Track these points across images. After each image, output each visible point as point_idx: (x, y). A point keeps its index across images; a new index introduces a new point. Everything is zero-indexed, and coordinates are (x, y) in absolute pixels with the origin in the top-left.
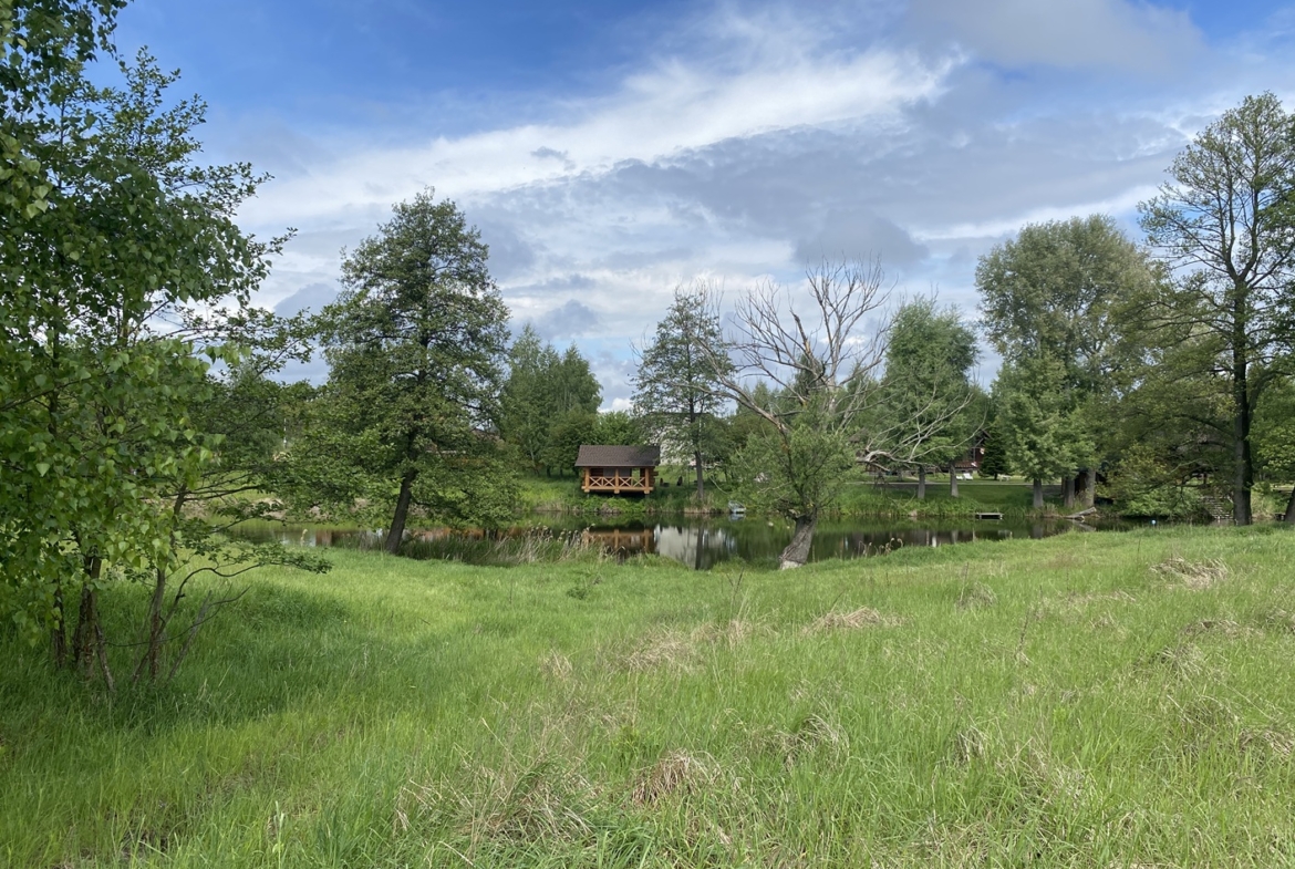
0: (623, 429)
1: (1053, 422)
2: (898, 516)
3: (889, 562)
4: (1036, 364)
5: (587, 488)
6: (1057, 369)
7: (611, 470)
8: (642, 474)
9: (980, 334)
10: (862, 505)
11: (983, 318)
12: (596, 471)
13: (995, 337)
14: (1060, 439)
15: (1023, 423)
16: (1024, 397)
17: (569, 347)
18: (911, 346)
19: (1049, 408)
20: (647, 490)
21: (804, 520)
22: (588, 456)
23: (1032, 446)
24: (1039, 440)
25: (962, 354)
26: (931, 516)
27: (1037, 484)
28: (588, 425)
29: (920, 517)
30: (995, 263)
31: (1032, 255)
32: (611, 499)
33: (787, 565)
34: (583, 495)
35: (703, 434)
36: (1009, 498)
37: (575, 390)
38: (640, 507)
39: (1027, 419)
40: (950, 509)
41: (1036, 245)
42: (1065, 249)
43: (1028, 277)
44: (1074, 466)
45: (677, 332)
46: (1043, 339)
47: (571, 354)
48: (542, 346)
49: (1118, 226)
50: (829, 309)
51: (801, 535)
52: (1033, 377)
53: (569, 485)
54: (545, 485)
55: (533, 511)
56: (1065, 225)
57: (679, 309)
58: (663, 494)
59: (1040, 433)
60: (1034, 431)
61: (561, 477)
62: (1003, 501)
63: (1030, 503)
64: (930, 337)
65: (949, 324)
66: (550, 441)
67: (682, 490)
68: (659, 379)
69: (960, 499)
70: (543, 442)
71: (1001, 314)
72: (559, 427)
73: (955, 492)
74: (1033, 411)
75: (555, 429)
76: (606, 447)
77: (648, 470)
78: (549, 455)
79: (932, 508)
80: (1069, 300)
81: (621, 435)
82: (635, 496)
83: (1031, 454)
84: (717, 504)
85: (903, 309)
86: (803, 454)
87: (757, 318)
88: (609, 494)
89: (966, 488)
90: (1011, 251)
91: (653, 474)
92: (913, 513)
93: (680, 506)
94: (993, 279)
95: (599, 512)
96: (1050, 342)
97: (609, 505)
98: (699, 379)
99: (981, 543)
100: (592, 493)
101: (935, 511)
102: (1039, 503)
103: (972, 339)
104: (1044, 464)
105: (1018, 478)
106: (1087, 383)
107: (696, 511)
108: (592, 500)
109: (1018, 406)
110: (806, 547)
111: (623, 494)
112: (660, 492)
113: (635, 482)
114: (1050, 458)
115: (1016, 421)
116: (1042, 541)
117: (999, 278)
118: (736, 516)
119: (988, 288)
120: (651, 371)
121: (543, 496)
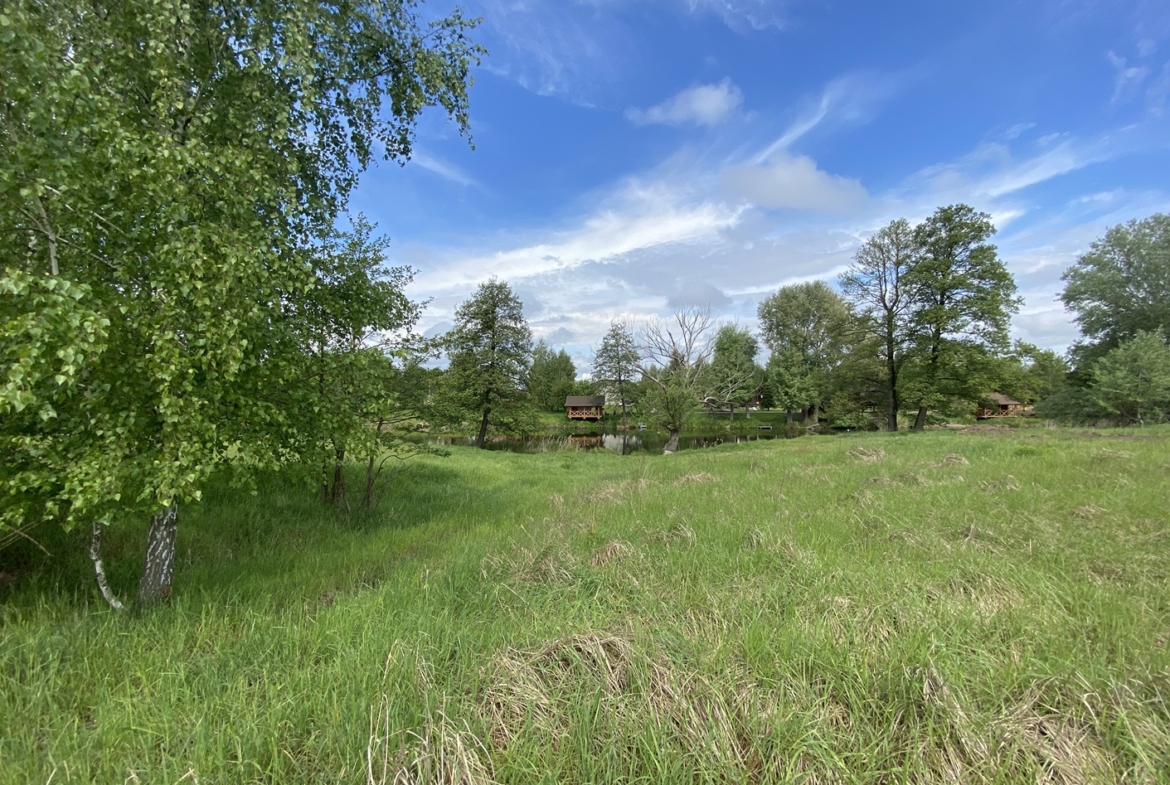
0: (588, 389)
1: (797, 382)
2: (721, 428)
3: (716, 450)
4: (788, 354)
5: (570, 416)
6: (798, 356)
7: (582, 408)
8: (597, 409)
9: (760, 340)
10: (703, 423)
11: (761, 332)
12: (575, 408)
13: (767, 341)
14: (800, 390)
15: (782, 382)
16: (782, 370)
17: (561, 349)
18: (726, 346)
19: (794, 375)
20: (599, 417)
21: (675, 431)
22: (570, 401)
23: (786, 394)
24: (790, 391)
25: (751, 349)
26: (737, 428)
27: (789, 412)
28: (571, 386)
29: (731, 428)
30: (767, 305)
31: (786, 301)
32: (582, 422)
33: (667, 452)
34: (568, 419)
35: (625, 390)
36: (775, 419)
37: (564, 370)
38: (595, 425)
39: (784, 381)
40: (744, 425)
41: (787, 295)
42: (802, 297)
43: (783, 311)
44: (808, 403)
45: (612, 342)
46: (791, 342)
47: (562, 353)
48: (548, 349)
49: (828, 286)
50: (685, 329)
51: (673, 438)
52: (786, 360)
53: (562, 415)
54: (550, 415)
55: (545, 428)
56: (802, 286)
57: (613, 331)
58: (607, 419)
59: (790, 387)
60: (787, 386)
61: (558, 411)
62: (772, 421)
63: (786, 421)
64: (735, 342)
65: (744, 335)
66: (552, 394)
67: (616, 417)
68: (604, 364)
69: (751, 420)
70: (549, 395)
71: (770, 330)
72: (557, 388)
73: (748, 417)
74: (787, 377)
75: (555, 389)
76: (579, 397)
77: (599, 407)
78: (552, 400)
79: (737, 424)
80: (804, 322)
81: (586, 391)
82: (594, 420)
83: (786, 398)
84: (633, 424)
85: (722, 328)
86: (673, 399)
87: (651, 334)
88: (581, 419)
89: (753, 414)
90: (775, 299)
91: (602, 409)
92: (728, 427)
93: (615, 425)
94: (766, 313)
95: (576, 428)
96: (795, 343)
97: (581, 424)
98: (623, 363)
99: (761, 441)
100: (573, 419)
101: (739, 426)
102: (790, 421)
103: (756, 342)
104: (792, 402)
105: (779, 409)
106: (814, 363)
107: (623, 427)
108: (573, 422)
109: (779, 374)
110: (676, 443)
111: (588, 419)
112: (605, 418)
113: (593, 412)
114: (795, 399)
115: (778, 382)
116: (793, 440)
117: (769, 312)
118: (642, 429)
119: (764, 317)
120: (600, 360)
121: (549, 420)
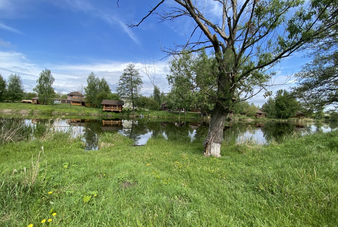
20: (120, 111)
22: (104, 102)
26: (183, 118)
29: (180, 118)
32: (110, 113)
34: (103, 111)
37: (104, 88)
38: (118, 115)
45: (129, 72)
47: (103, 80)
48: (96, 77)
53: (100, 109)
54: (94, 109)
55: (89, 115)
58: (124, 112)
61: (97, 107)
66: (96, 99)
69: (187, 115)
72: (99, 96)
76: (111, 100)
77: (120, 106)
78: (96, 102)
82: (117, 112)
84: (138, 114)
93: (128, 115)
95: (107, 116)
107: (132, 116)
108: (105, 113)
113: (117, 109)
120: (122, 82)
121: (93, 111)
